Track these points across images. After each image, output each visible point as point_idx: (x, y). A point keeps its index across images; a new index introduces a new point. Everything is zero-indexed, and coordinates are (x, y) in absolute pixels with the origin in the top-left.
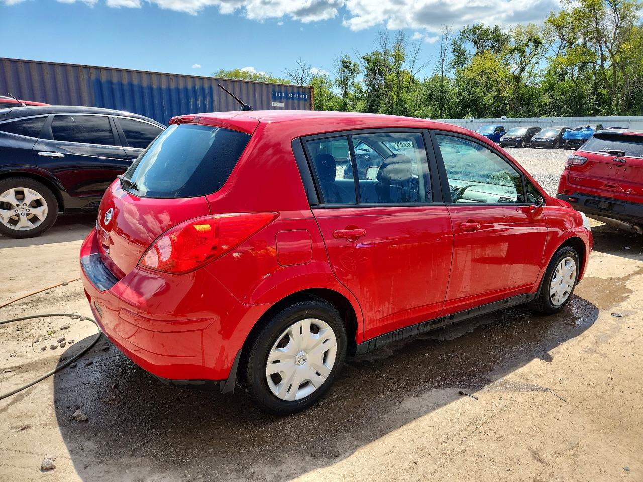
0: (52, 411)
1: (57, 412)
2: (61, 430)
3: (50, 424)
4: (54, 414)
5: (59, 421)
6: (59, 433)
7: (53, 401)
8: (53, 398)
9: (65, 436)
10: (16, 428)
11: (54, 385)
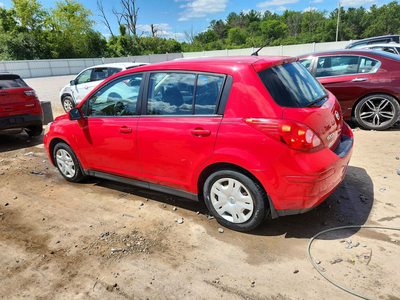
0: (374, 205)
1: (372, 204)
2: (373, 197)
3: (377, 201)
4: (374, 204)
5: (373, 200)
6: (374, 196)
7: (372, 209)
8: (371, 211)
9: (373, 194)
10: (393, 206)
11: (368, 217)
